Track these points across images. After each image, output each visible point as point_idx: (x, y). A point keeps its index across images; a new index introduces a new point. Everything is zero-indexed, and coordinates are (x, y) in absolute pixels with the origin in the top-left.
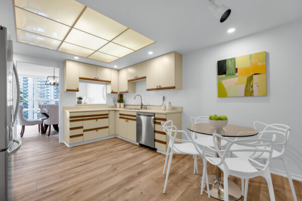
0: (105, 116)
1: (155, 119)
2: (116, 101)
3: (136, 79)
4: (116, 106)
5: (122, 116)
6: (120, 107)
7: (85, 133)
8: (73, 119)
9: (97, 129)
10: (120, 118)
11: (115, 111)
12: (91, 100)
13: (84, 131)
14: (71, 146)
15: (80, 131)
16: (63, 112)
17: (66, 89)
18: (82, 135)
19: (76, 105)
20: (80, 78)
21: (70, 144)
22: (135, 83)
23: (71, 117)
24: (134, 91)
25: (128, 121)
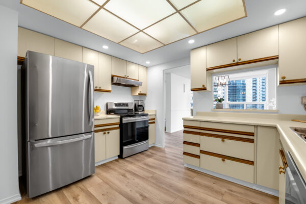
13: (202, 152)
18: (198, 157)
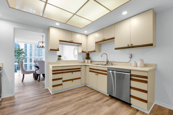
0: (78, 70)
1: (131, 75)
2: (85, 58)
3: (104, 41)
4: (84, 62)
5: (92, 70)
6: (88, 63)
7: (64, 83)
8: (55, 72)
9: (72, 80)
10: (90, 71)
11: (86, 65)
12: (65, 58)
13: (63, 81)
14: (53, 93)
15: (60, 82)
16: (48, 66)
17: (50, 48)
18: (61, 84)
19: (57, 61)
20: (60, 41)
21: (52, 92)
22: (100, 45)
23: (53, 71)
24: (100, 51)
25: (98, 75)
